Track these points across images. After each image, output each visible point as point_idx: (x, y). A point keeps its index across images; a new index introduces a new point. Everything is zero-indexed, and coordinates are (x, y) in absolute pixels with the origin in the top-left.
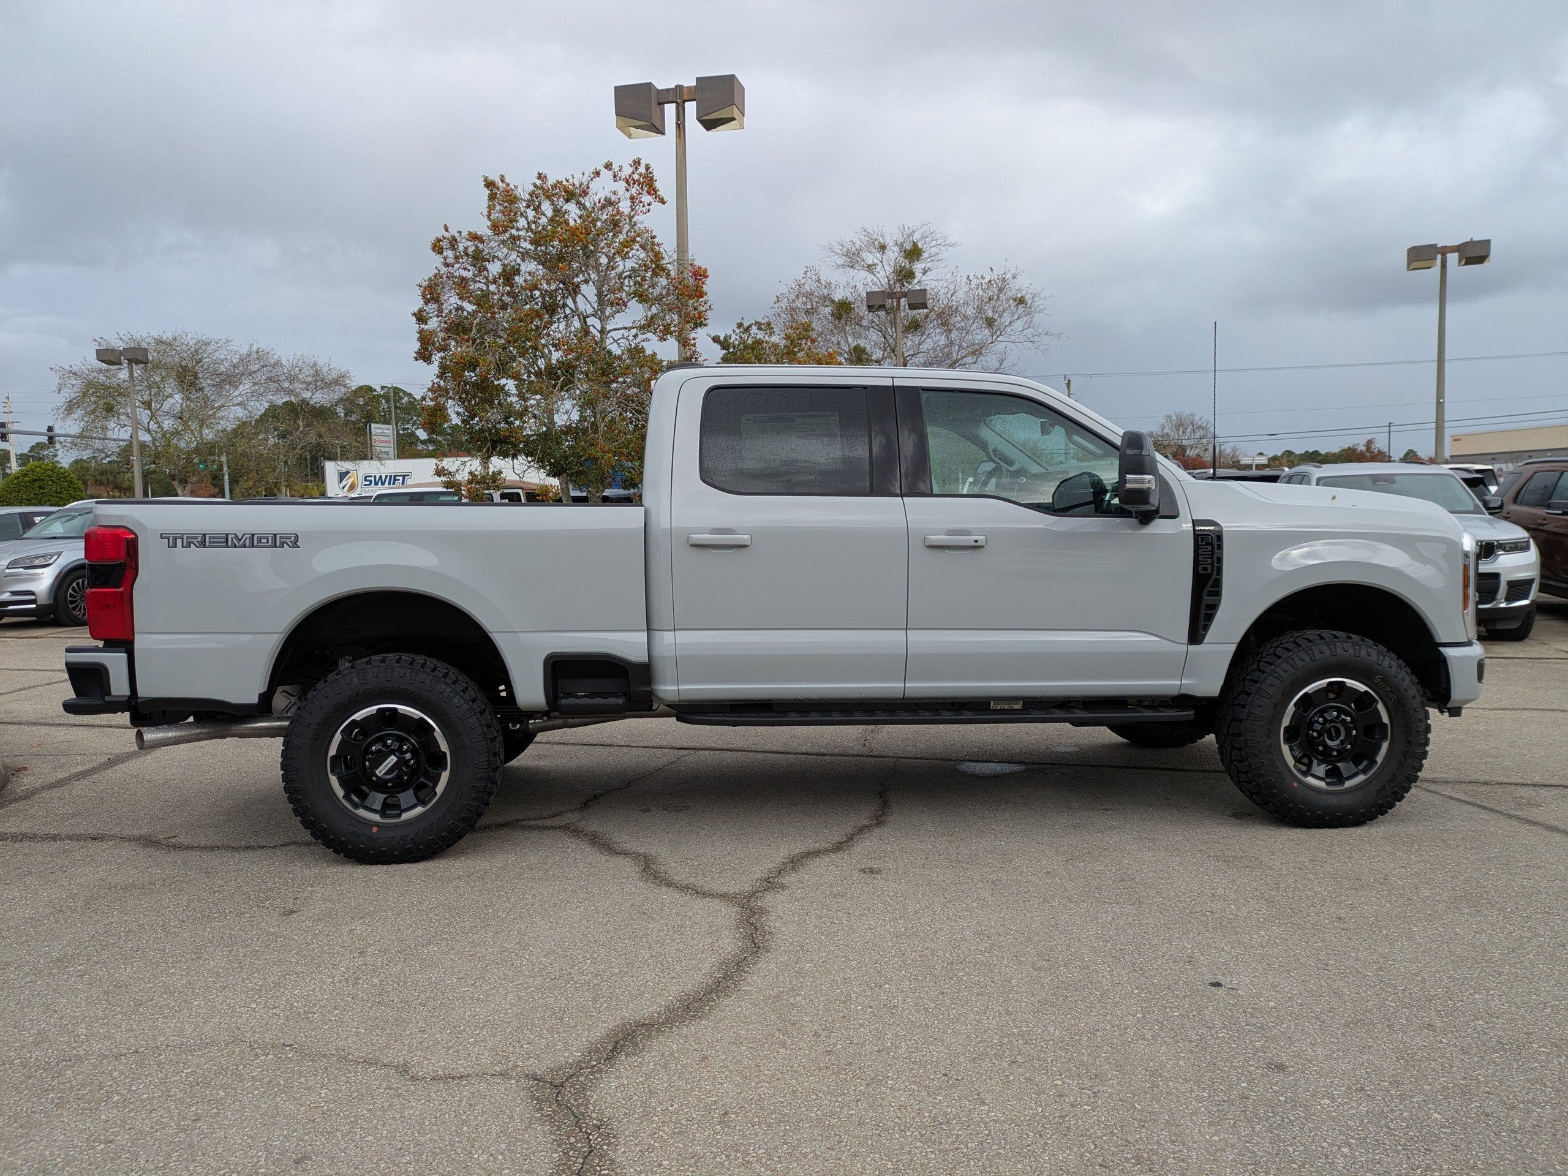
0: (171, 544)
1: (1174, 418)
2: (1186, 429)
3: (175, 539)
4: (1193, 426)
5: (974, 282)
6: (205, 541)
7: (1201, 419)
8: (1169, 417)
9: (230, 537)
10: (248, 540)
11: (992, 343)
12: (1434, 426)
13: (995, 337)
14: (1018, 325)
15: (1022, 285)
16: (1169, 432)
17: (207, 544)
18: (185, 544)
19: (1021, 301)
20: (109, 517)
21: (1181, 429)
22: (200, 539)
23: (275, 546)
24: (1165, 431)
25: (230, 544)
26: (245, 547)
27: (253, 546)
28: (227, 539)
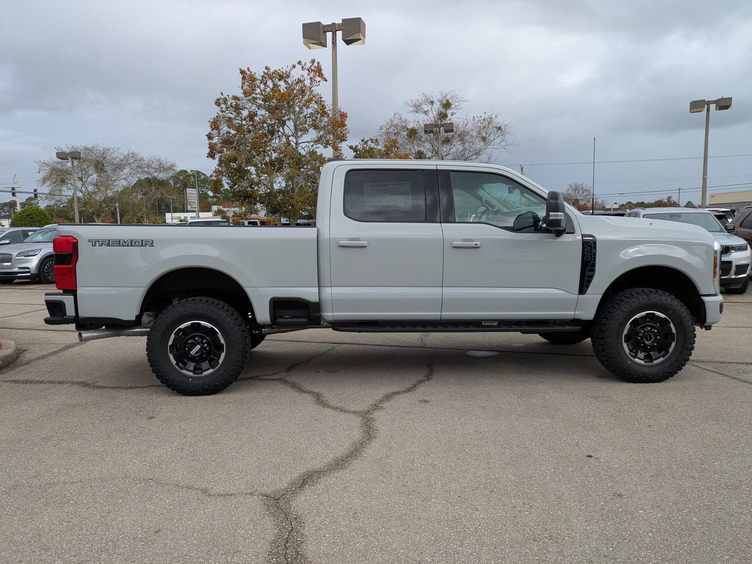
0: (94, 245)
1: (573, 186)
2: (579, 191)
3: (95, 242)
4: (583, 190)
5: (477, 119)
6: (109, 243)
7: (587, 186)
8: (571, 185)
9: (121, 241)
10: (129, 243)
11: (485, 149)
12: (701, 189)
13: (486, 146)
14: (498, 140)
15: (499, 121)
16: (571, 192)
17: (111, 245)
18: (100, 245)
19: (499, 128)
20: (64, 231)
21: (577, 191)
22: (107, 242)
23: (142, 246)
24: (569, 192)
25: (121, 245)
26: (128, 246)
27: (132, 246)
28: (120, 242)
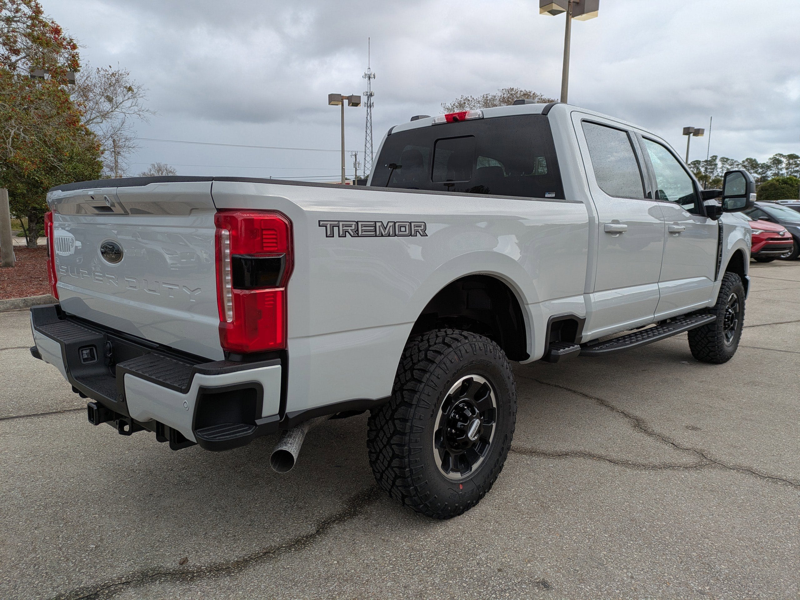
0: (329, 233)
1: (156, 166)
2: (163, 172)
3: (333, 227)
4: (167, 171)
5: (102, 72)
6: (358, 230)
7: (171, 167)
8: (153, 165)
9: (378, 224)
10: (391, 228)
11: (112, 111)
13: (113, 109)
14: (128, 104)
15: (129, 81)
16: (154, 173)
17: (360, 233)
18: (341, 233)
19: (130, 89)
21: (160, 172)
22: (353, 227)
23: (411, 235)
24: (152, 172)
25: (378, 233)
26: (389, 236)
27: (395, 235)
28: (375, 227)
